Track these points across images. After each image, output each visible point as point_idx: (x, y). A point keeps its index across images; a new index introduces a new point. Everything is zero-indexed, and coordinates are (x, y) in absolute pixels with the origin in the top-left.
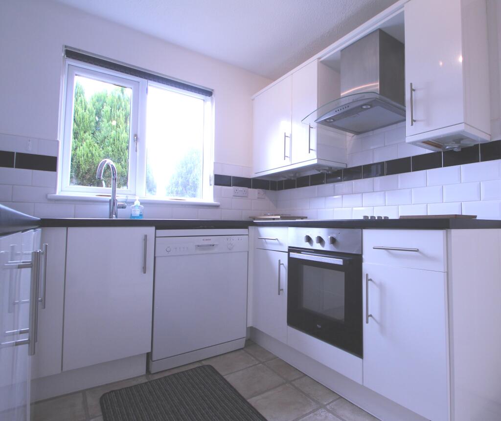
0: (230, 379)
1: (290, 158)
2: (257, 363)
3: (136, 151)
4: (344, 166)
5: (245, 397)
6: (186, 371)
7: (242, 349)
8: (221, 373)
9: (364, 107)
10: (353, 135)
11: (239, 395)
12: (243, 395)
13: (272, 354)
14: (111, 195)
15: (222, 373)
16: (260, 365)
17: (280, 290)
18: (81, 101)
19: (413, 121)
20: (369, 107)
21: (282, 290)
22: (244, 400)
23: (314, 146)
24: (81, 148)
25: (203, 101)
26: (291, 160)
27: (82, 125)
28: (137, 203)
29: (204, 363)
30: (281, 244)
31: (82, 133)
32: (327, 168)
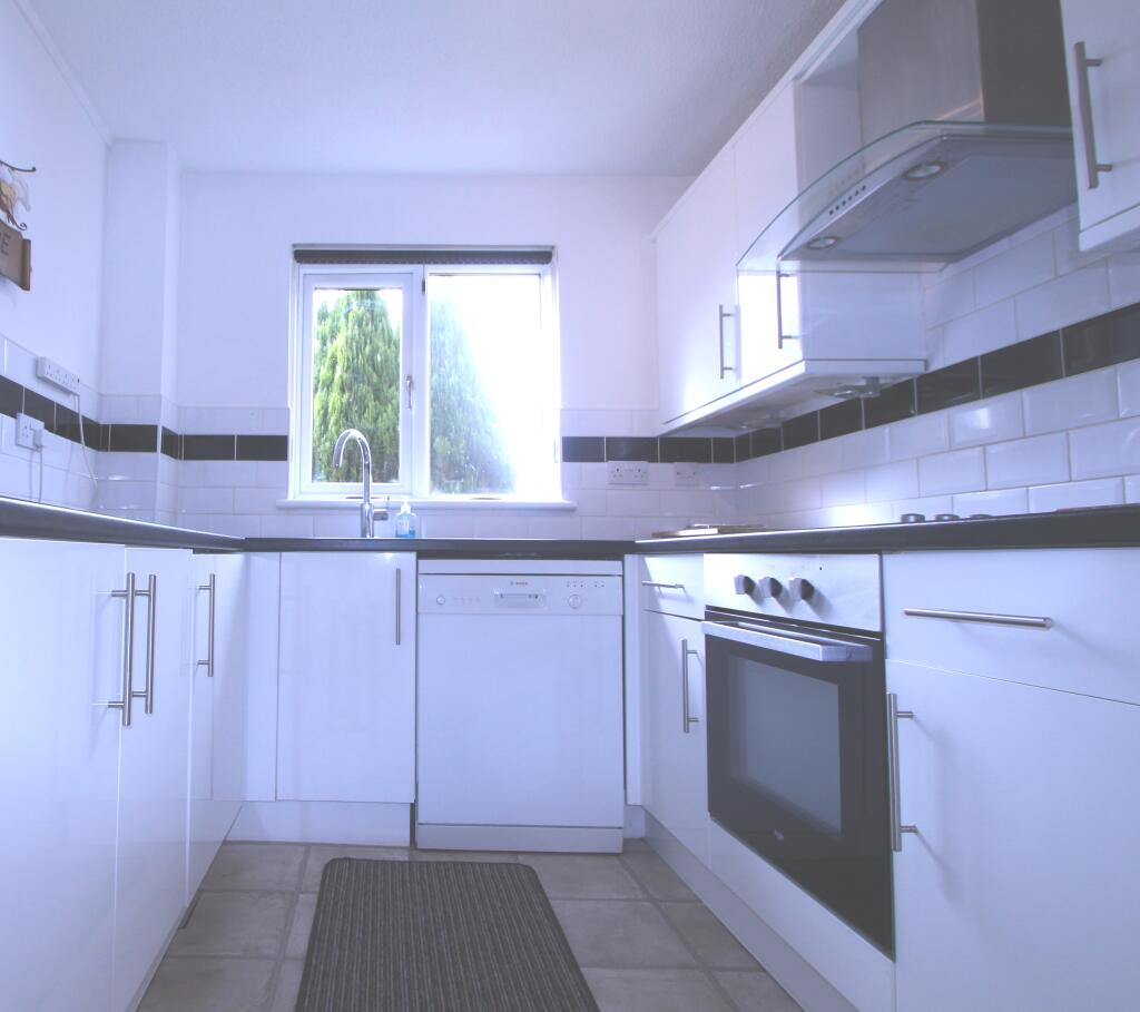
0: (563, 910)
1: (737, 370)
2: (640, 897)
3: (410, 407)
4: (919, 369)
5: (579, 960)
6: (479, 864)
7: (617, 855)
8: (546, 890)
9: (920, 174)
10: (942, 264)
11: (568, 952)
12: (575, 954)
13: (688, 888)
14: (362, 495)
15: (550, 893)
16: (647, 904)
17: (688, 720)
18: (383, 330)
19: (1094, 169)
20: (936, 169)
21: (696, 720)
22: (573, 965)
23: (792, 325)
24: (385, 415)
25: (537, 277)
26: (739, 376)
27: (384, 374)
28: (406, 508)
29: (521, 859)
30: (689, 600)
31: (385, 388)
32: (863, 383)
